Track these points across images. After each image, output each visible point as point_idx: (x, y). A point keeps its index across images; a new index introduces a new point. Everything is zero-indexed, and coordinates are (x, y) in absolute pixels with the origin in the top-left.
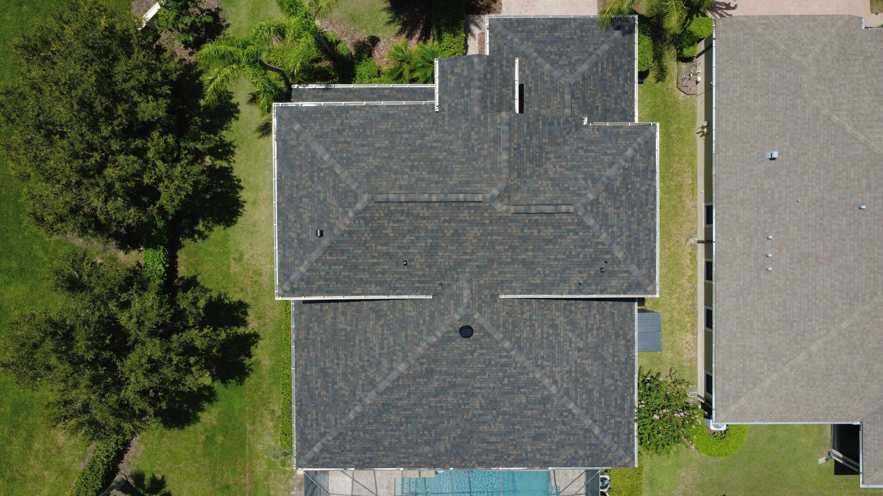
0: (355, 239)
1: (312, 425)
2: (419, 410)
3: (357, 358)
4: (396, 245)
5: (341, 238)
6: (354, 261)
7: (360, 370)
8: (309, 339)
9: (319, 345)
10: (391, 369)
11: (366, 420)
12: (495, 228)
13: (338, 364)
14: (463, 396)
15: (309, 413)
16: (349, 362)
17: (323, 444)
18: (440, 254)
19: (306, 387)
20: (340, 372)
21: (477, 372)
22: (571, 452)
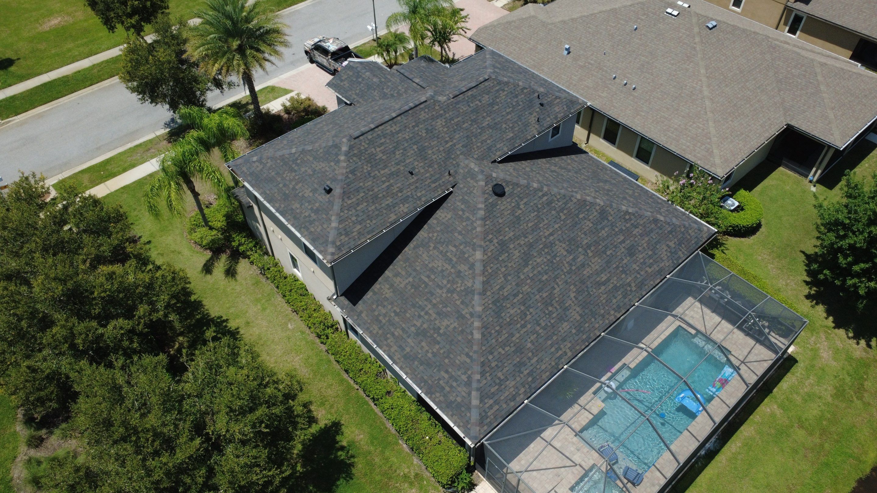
0: (359, 175)
1: (451, 387)
2: (526, 288)
3: (438, 290)
4: (393, 163)
5: (348, 180)
6: (371, 193)
7: (449, 295)
8: (384, 324)
9: (397, 319)
10: (472, 267)
11: (493, 331)
12: (450, 113)
13: (427, 313)
14: (546, 250)
15: (439, 379)
16: (434, 301)
17: (478, 389)
18: (430, 152)
19: (416, 363)
20: (434, 315)
21: (536, 221)
22: (665, 249)
